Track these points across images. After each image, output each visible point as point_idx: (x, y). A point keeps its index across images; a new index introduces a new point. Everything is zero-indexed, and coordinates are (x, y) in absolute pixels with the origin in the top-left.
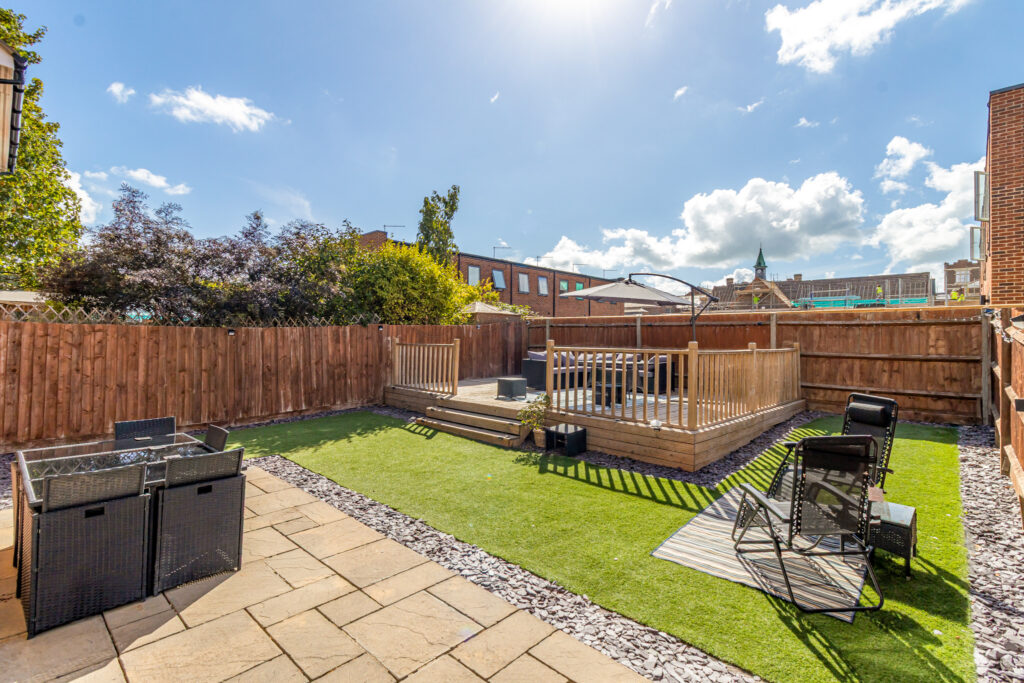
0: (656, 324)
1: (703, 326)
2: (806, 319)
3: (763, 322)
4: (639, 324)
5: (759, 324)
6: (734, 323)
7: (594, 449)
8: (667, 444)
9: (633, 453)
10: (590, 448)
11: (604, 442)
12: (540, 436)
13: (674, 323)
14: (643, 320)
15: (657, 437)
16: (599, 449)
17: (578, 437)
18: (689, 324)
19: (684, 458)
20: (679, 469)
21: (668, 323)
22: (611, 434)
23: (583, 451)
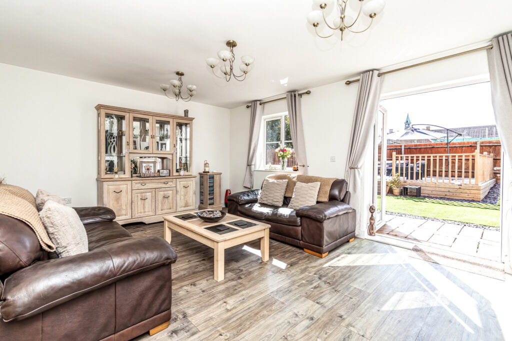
0: (413, 147)
1: (439, 147)
2: (496, 143)
3: (473, 145)
4: (403, 147)
5: (470, 146)
6: (456, 146)
7: (424, 195)
8: (466, 191)
9: (446, 195)
10: (422, 195)
11: (430, 192)
12: (397, 191)
13: (423, 147)
14: (405, 146)
15: (460, 188)
16: (427, 195)
17: (419, 190)
18: (431, 147)
19: (475, 196)
20: (472, 200)
21: (419, 147)
22: (434, 189)
23: (420, 196)
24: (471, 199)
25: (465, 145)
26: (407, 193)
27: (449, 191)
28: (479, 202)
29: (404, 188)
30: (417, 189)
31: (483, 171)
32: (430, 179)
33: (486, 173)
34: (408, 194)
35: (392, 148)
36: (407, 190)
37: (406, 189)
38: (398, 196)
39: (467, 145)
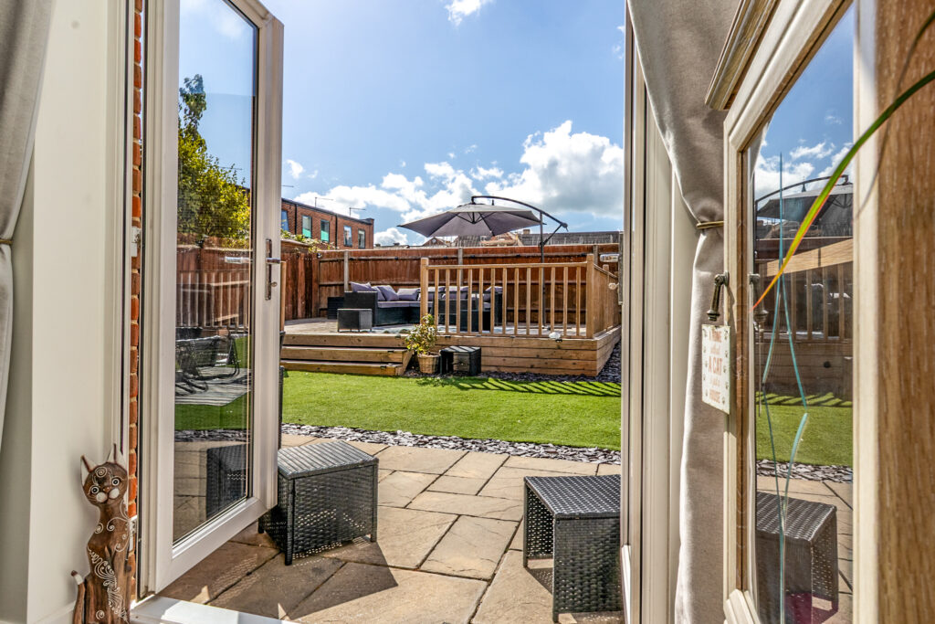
0: (481, 255)
1: (529, 257)
3: (587, 253)
4: (460, 255)
5: (583, 256)
6: (559, 254)
7: (487, 369)
8: (569, 353)
9: (532, 367)
10: (483, 369)
11: (499, 361)
12: (427, 361)
13: (499, 255)
14: (465, 252)
15: (559, 348)
16: (493, 369)
17: (476, 357)
18: (515, 255)
19: (587, 365)
20: (582, 375)
21: (493, 255)
22: (508, 352)
23: (478, 372)
24: (578, 373)
25: (574, 254)
26: (451, 367)
27: (538, 357)
28: (593, 378)
29: (444, 353)
30: (470, 353)
31: (602, 306)
32: (501, 328)
33: (607, 312)
34: (455, 368)
35: (437, 256)
36: (452, 360)
37: (447, 357)
38: (429, 375)
39: (577, 254)
